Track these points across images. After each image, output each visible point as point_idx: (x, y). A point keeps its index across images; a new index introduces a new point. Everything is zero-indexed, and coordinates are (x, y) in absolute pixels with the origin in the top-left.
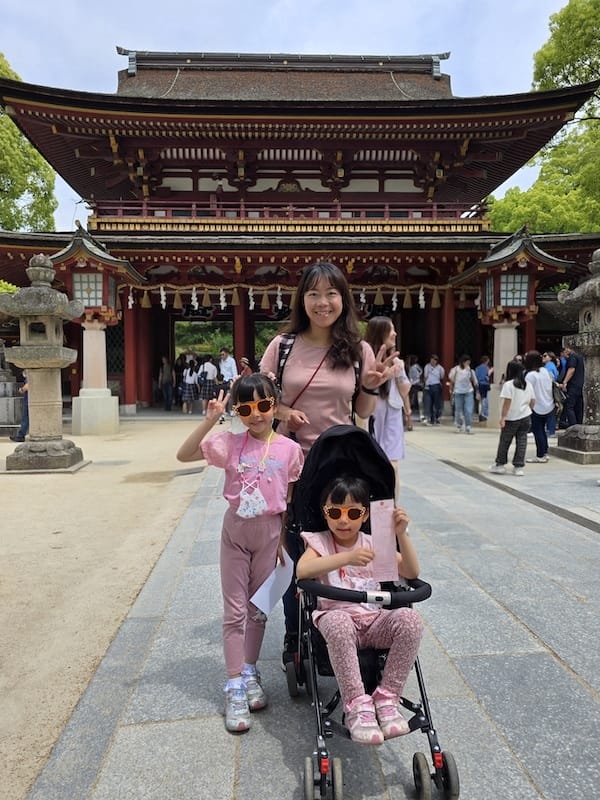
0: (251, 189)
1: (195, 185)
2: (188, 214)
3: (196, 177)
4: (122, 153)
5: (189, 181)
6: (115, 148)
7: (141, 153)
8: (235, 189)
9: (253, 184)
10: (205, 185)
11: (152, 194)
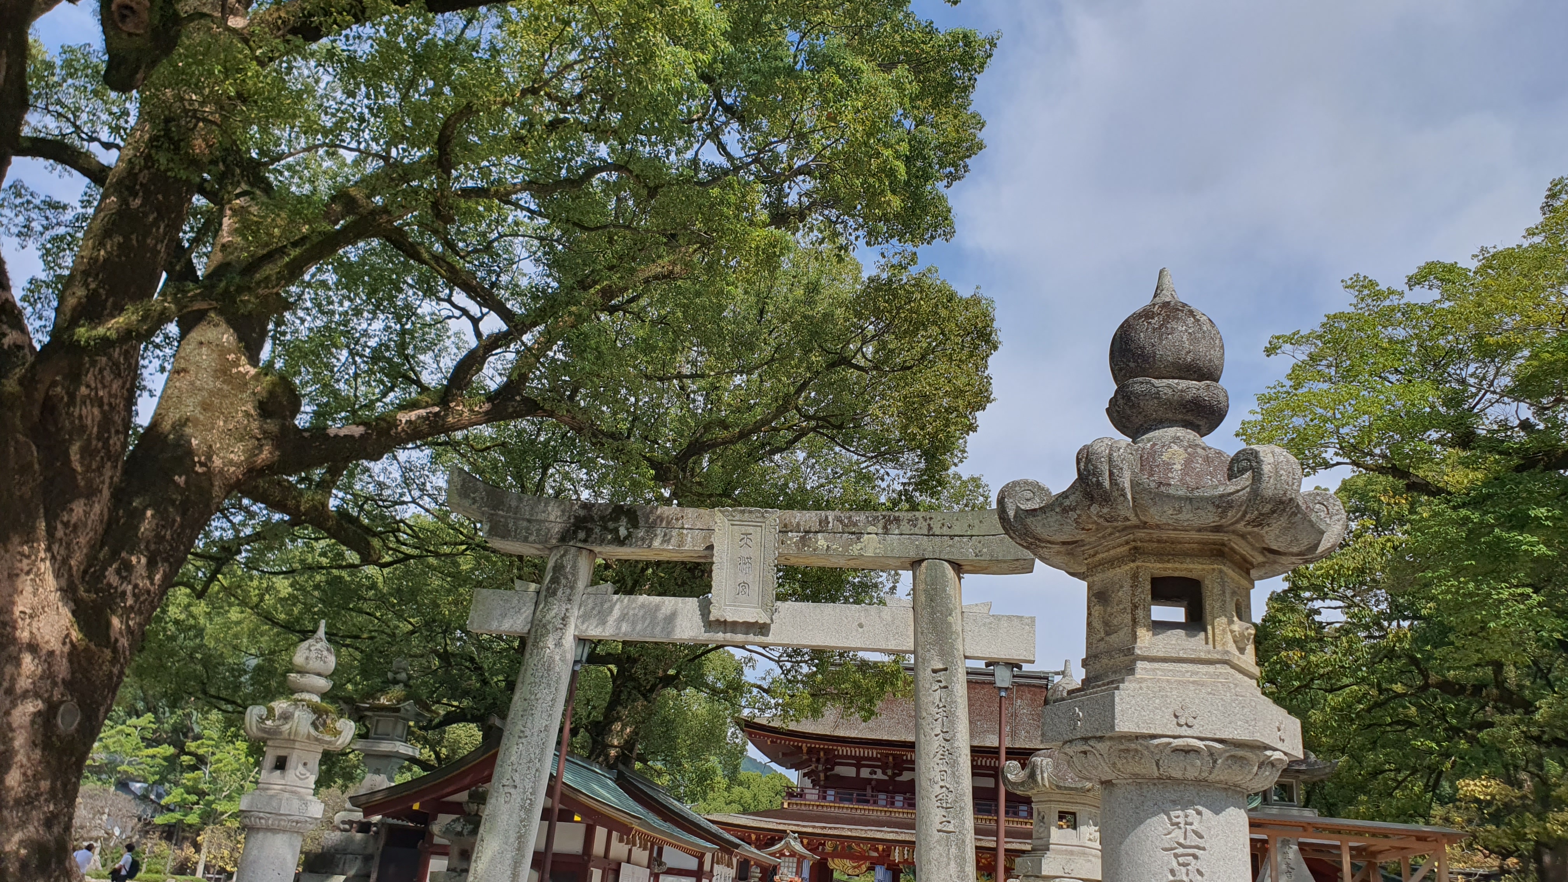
0: (898, 779)
1: (858, 772)
2: (850, 801)
3: (858, 766)
4: (807, 753)
5: (854, 769)
6: (805, 750)
7: (822, 754)
8: (886, 778)
9: (900, 775)
10: (865, 773)
11: (826, 777)
